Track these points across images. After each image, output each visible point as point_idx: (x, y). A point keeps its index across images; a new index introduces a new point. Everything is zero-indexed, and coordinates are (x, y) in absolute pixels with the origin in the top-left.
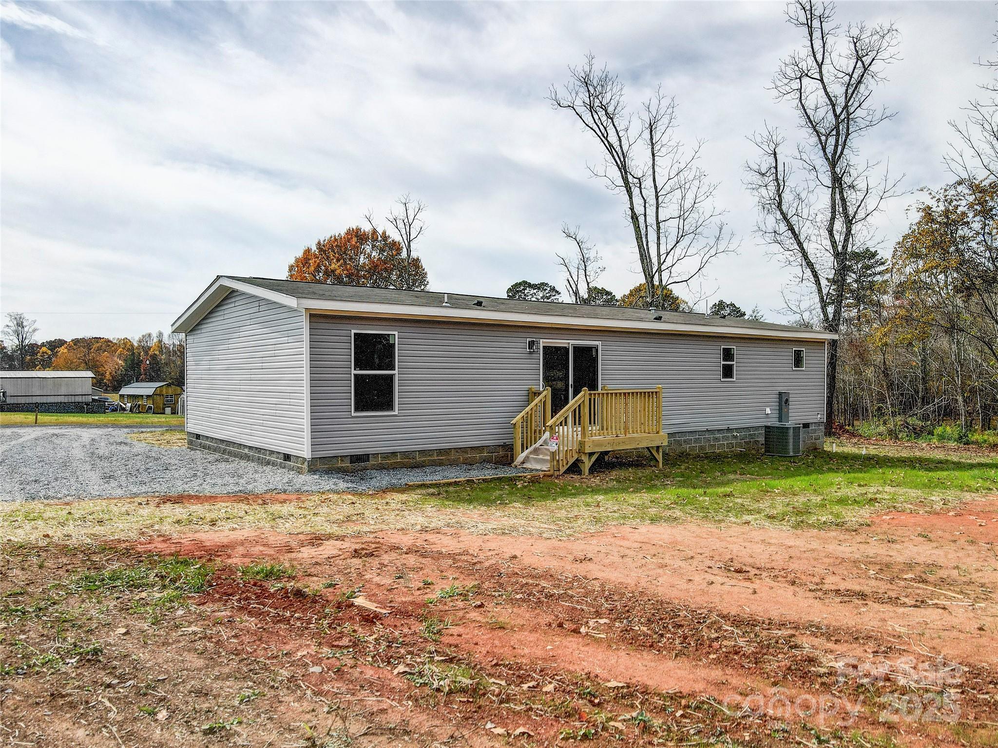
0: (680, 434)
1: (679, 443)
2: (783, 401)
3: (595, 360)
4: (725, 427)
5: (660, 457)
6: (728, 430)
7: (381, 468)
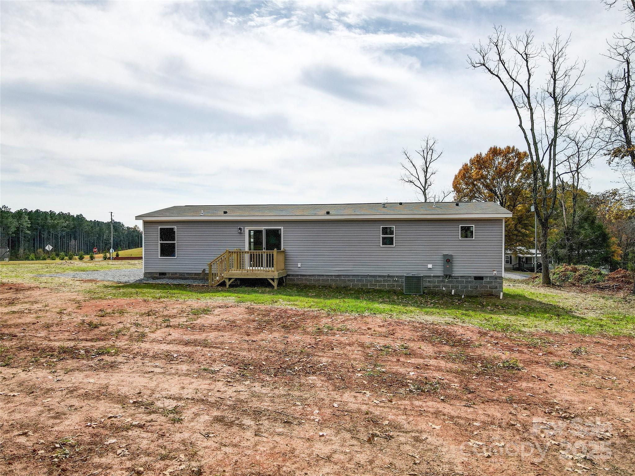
0: (344, 276)
1: (344, 281)
2: (448, 260)
3: (279, 236)
4: (386, 274)
5: (275, 284)
6: (389, 276)
7: (170, 278)
